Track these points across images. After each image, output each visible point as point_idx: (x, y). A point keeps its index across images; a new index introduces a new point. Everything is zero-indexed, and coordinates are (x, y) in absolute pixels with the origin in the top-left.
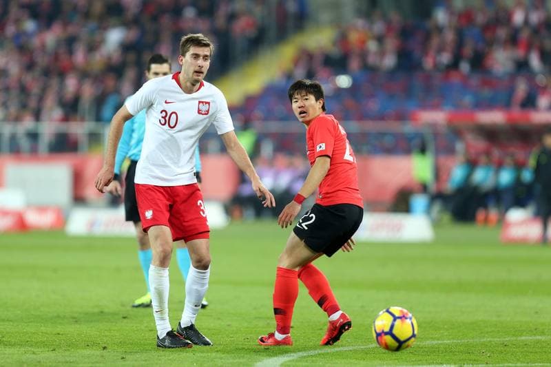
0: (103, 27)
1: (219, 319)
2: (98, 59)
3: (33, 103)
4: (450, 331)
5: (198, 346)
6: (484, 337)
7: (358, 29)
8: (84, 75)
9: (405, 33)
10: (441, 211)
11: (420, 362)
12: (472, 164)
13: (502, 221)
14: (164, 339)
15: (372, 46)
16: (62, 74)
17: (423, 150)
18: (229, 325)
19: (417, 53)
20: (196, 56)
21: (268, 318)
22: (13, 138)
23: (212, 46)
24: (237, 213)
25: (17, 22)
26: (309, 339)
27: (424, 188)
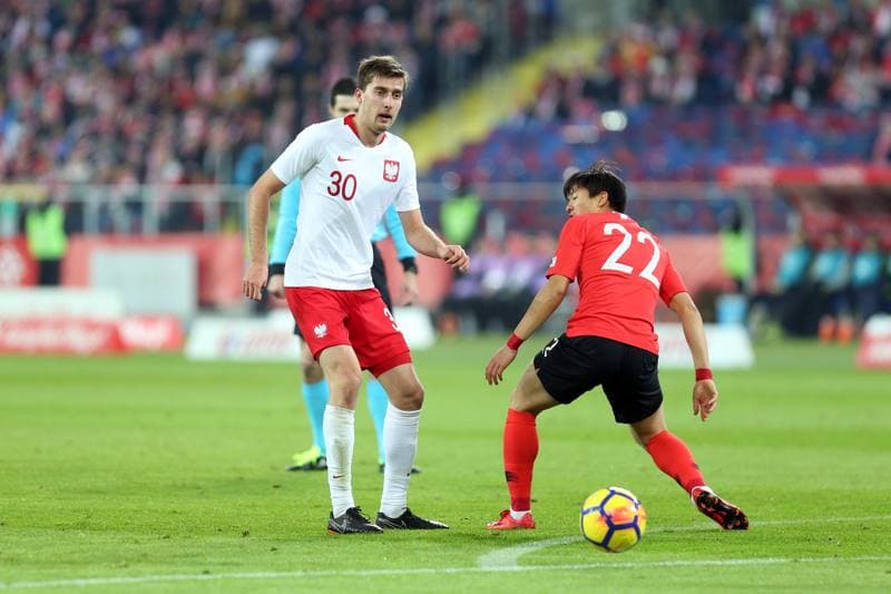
0: (243, 39)
1: (422, 488)
2: (234, 88)
3: (134, 156)
4: (780, 506)
5: (389, 531)
6: (832, 514)
7: (636, 40)
8: (213, 112)
9: (709, 46)
10: (765, 322)
11: (731, 555)
12: (813, 248)
13: (858, 335)
14: (341, 519)
15: (658, 66)
16: (179, 111)
17: (737, 227)
18: (437, 499)
19: (727, 78)
20: (382, 91)
21: (498, 486)
22: (104, 210)
23: (406, 77)
24: (449, 325)
25: (110, 30)
26: (561, 518)
27: (738, 286)
